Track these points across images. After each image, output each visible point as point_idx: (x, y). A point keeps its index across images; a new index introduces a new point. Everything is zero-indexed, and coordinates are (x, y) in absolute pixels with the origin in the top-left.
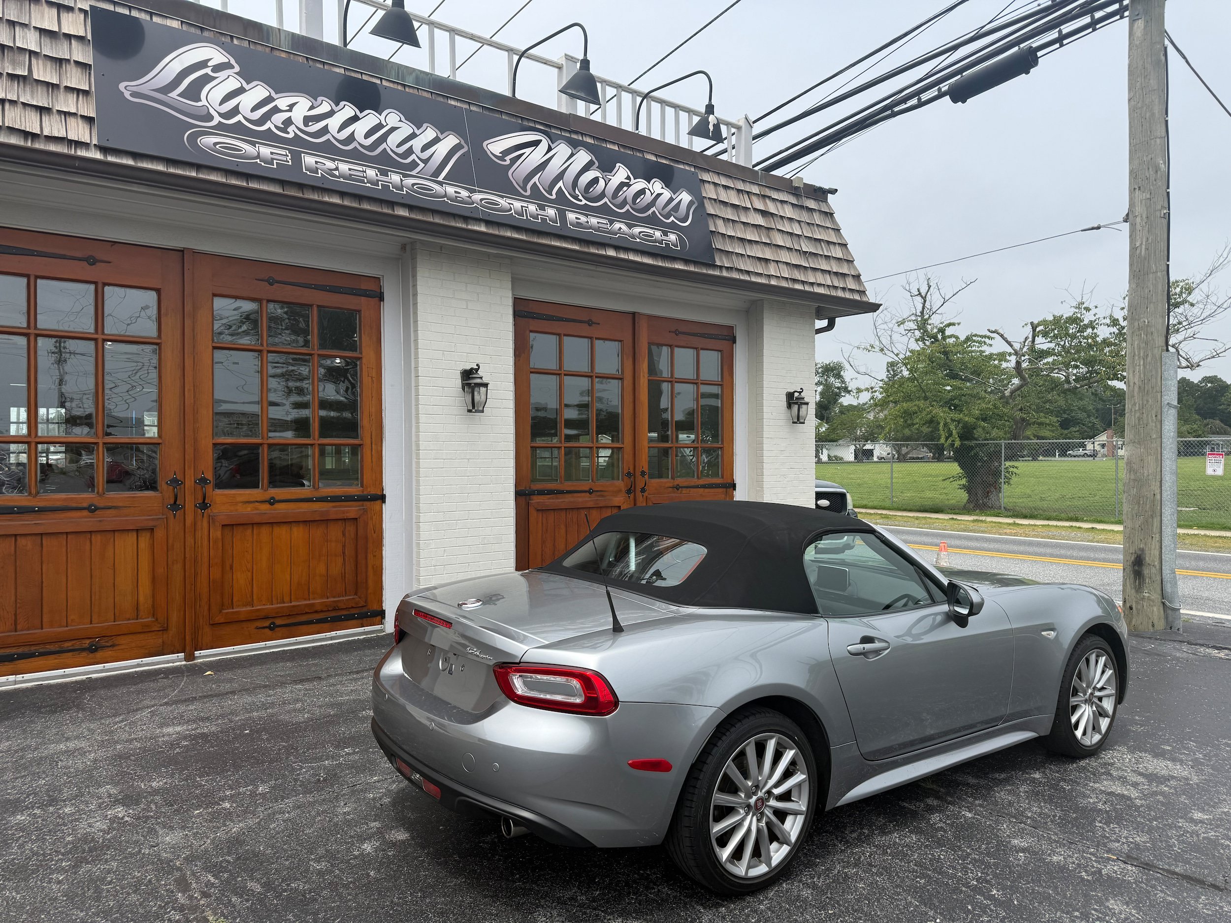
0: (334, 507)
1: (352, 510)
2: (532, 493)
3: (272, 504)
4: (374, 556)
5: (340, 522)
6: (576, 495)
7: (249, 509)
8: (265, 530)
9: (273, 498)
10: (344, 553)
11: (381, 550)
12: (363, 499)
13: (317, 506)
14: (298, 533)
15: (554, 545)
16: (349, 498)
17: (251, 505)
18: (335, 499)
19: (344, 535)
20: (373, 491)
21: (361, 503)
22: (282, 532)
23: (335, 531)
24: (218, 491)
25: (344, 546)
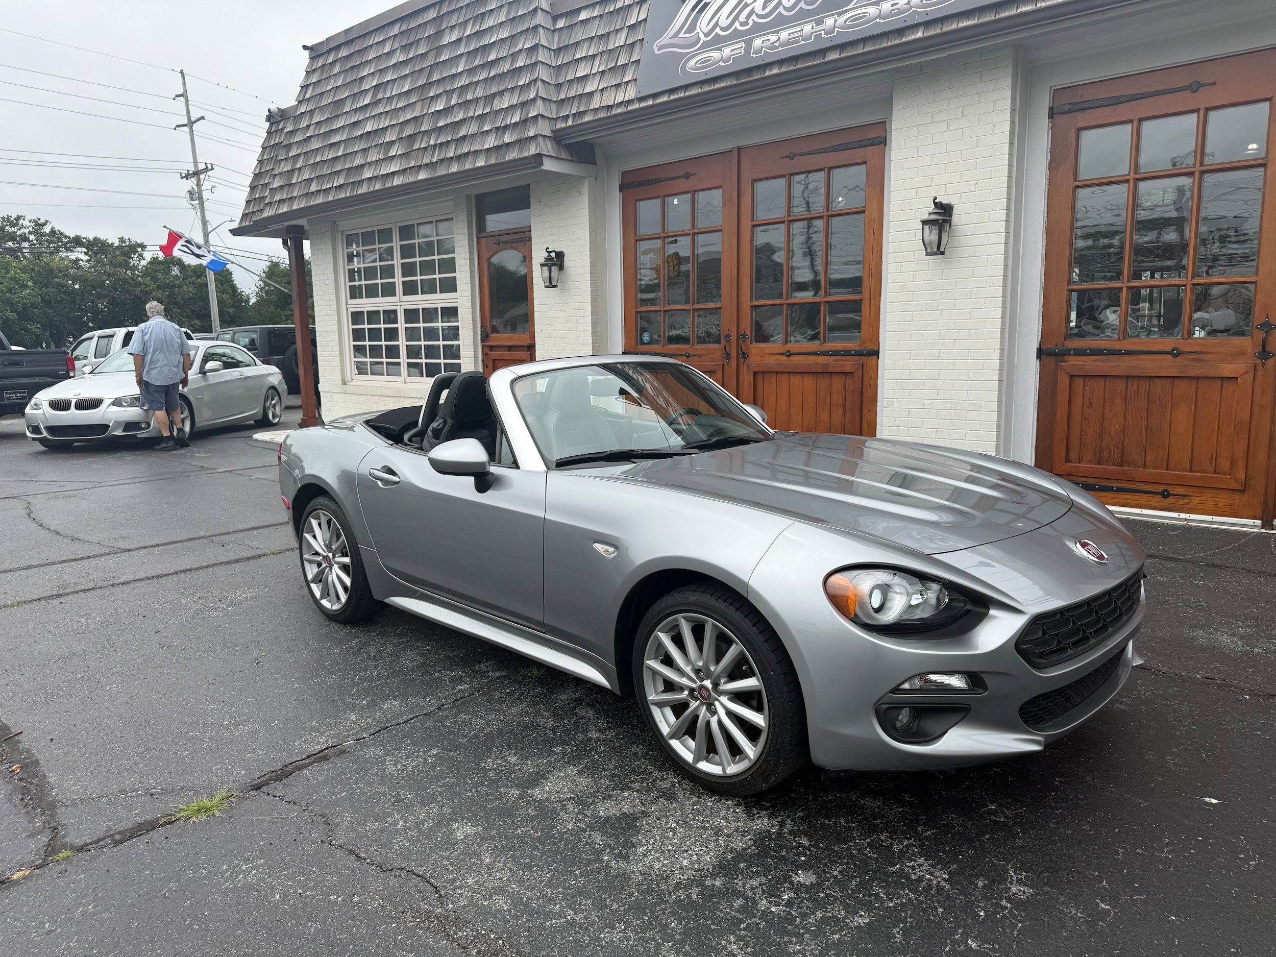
0: (835, 361)
1: (849, 364)
2: (1063, 354)
3: (788, 356)
4: (869, 411)
5: (841, 376)
6: (1144, 357)
7: (772, 360)
8: (785, 378)
9: (789, 351)
10: (844, 405)
11: (876, 406)
12: (859, 354)
13: (821, 359)
14: (809, 381)
15: (1102, 424)
16: (847, 353)
17: (774, 357)
18: (836, 353)
19: (845, 388)
20: (870, 347)
21: (859, 357)
22: (796, 380)
23: (837, 382)
24: (755, 345)
25: (845, 398)
